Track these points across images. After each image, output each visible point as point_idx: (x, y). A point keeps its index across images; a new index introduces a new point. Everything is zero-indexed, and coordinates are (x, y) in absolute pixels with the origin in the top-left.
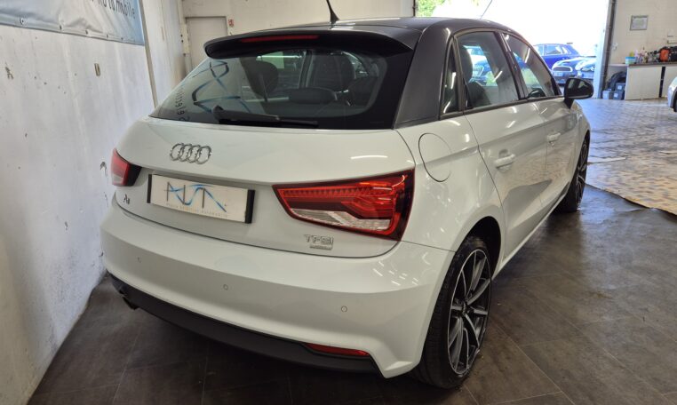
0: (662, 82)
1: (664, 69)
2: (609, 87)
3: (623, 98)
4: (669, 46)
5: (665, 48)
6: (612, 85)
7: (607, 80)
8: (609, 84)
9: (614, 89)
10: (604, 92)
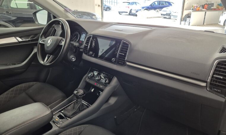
0: (205, 18)
1: (206, 12)
2: (184, 20)
3: (189, 25)
4: (207, 3)
5: (206, 4)
6: (185, 19)
7: (183, 17)
8: (184, 18)
9: (185, 21)
10: (182, 22)
